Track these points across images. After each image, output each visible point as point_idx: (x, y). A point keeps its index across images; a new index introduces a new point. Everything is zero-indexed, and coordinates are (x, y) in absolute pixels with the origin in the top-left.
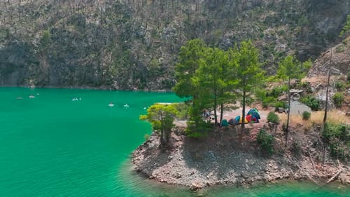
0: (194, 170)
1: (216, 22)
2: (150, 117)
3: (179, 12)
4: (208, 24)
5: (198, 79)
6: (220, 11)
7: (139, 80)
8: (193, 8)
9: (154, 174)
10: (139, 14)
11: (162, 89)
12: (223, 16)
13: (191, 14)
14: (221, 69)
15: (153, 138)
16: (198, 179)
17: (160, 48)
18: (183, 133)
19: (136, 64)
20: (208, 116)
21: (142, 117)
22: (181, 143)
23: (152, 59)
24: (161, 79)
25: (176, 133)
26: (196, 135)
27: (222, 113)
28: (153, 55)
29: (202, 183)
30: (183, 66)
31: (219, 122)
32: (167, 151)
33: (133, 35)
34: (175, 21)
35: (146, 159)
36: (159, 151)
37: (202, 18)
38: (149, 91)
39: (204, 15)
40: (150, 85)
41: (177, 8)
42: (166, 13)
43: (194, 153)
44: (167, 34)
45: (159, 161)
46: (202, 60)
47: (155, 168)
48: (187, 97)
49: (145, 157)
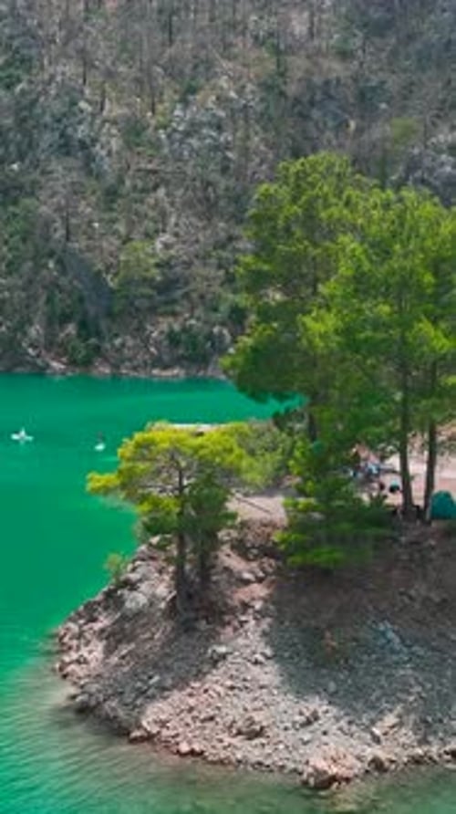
0: (316, 704)
1: (393, 83)
2: (129, 484)
3: (240, 44)
4: (362, 96)
5: (331, 321)
6: (411, 38)
7: (71, 329)
8: (299, 25)
9: (148, 723)
10: (70, 50)
11: (166, 367)
12: (423, 60)
13: (291, 50)
14: (428, 278)
15: (143, 569)
16: (335, 744)
17: (161, 192)
18: (268, 551)
19: (60, 262)
20: (369, 478)
21: (97, 480)
22: (260, 590)
23: (127, 240)
24: (165, 324)
25: (241, 548)
26: (325, 555)
27: (431, 464)
28: (131, 225)
29: (351, 760)
30: (266, 267)
31: (420, 502)
32: (203, 625)
33: (48, 138)
34: (223, 82)
35: (114, 659)
36: (168, 625)
37: (336, 68)
38: (116, 377)
39: (344, 55)
40: (119, 350)
41: (232, 26)
42: (185, 45)
43: (318, 634)
44: (187, 134)
45: (168, 669)
46: (349, 242)
47: (153, 698)
48: (281, 396)
49: (109, 651)
